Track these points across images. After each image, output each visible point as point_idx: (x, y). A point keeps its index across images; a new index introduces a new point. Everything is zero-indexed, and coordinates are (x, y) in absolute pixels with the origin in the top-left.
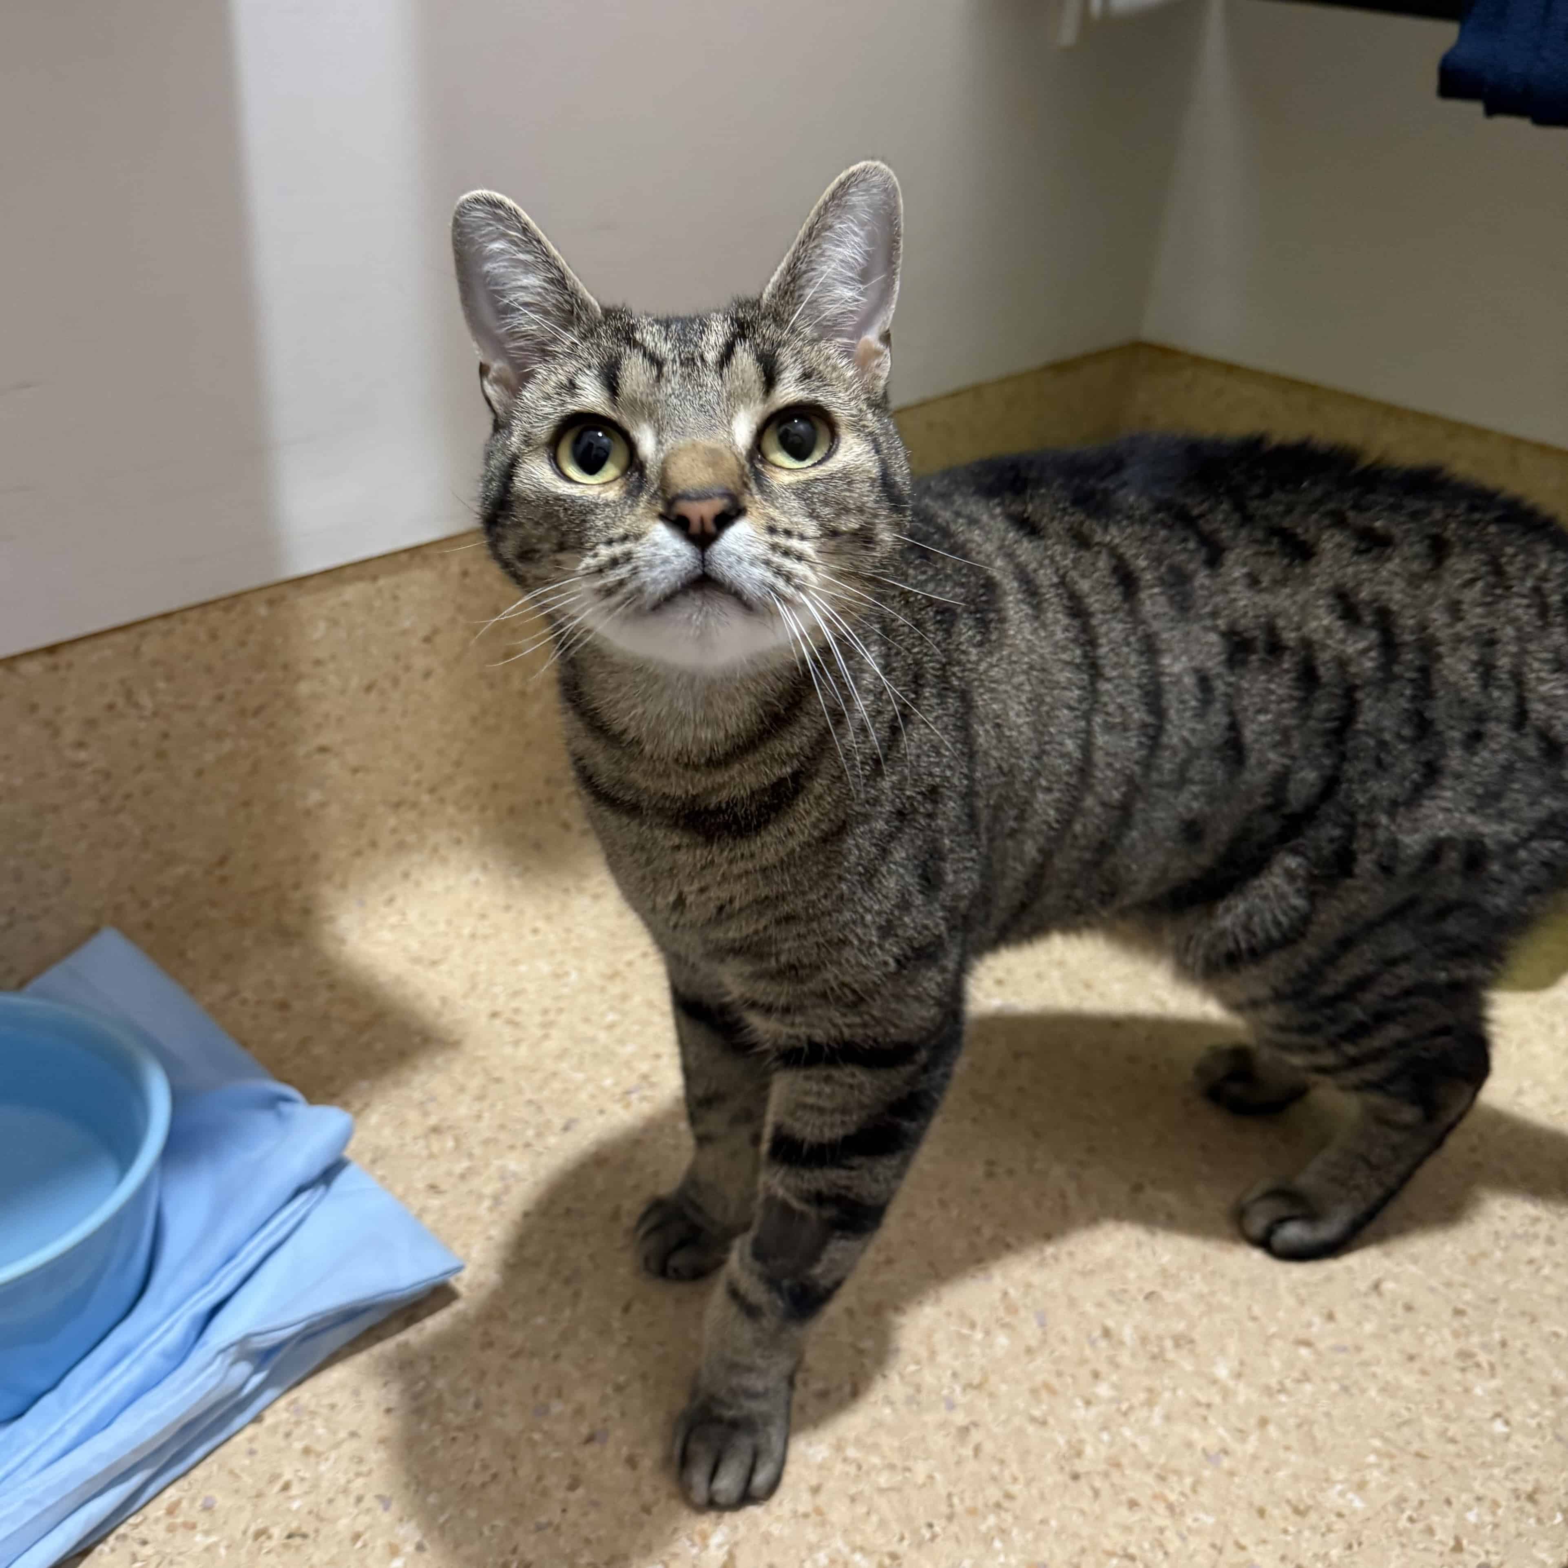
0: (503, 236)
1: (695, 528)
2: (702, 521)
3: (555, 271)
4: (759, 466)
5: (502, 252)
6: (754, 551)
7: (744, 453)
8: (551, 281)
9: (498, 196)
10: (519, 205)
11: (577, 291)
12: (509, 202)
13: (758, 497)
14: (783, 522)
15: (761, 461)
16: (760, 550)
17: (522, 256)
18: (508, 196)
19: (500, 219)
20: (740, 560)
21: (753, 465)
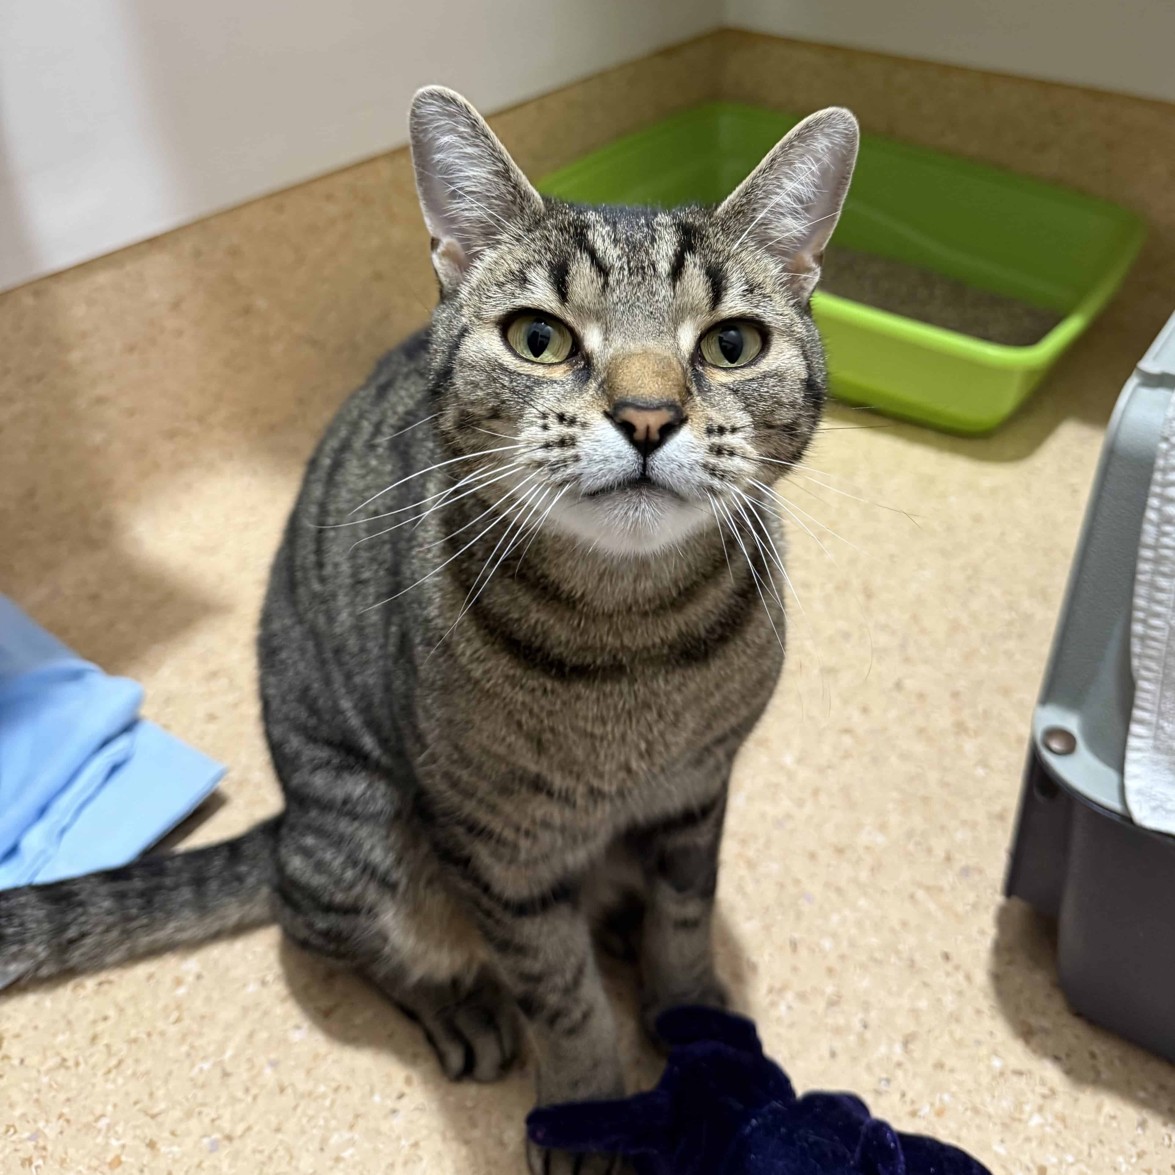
0: (453, 131)
1: (640, 435)
2: (648, 428)
3: (500, 165)
4: (700, 368)
5: (451, 146)
6: (694, 456)
7: (687, 356)
8: (497, 173)
9: (452, 93)
10: (470, 101)
11: (521, 183)
12: (461, 99)
13: (698, 399)
14: (719, 419)
15: (702, 364)
16: (701, 455)
17: (470, 150)
18: (461, 93)
19: (451, 115)
20: (681, 466)
21: (694, 369)
